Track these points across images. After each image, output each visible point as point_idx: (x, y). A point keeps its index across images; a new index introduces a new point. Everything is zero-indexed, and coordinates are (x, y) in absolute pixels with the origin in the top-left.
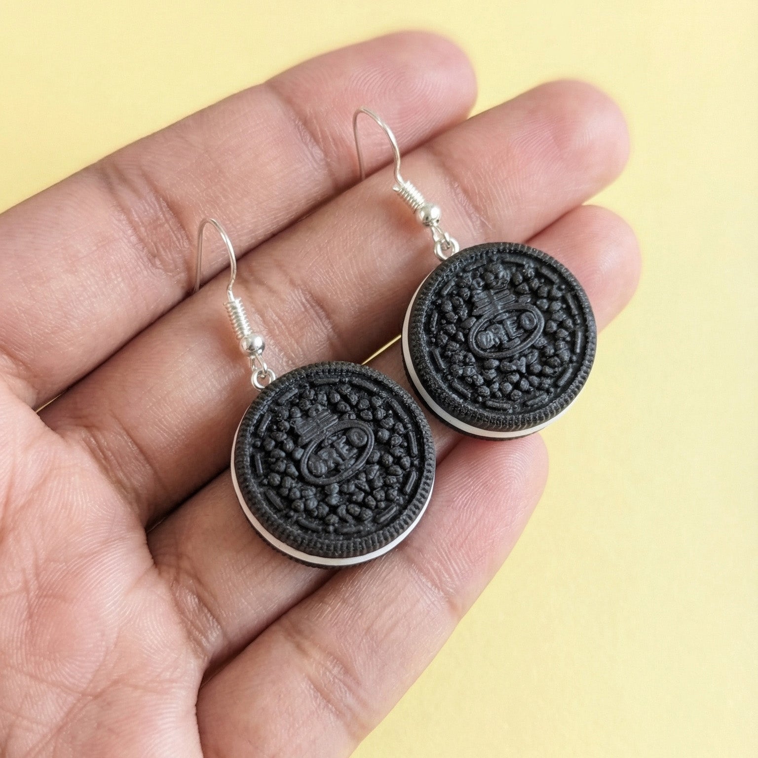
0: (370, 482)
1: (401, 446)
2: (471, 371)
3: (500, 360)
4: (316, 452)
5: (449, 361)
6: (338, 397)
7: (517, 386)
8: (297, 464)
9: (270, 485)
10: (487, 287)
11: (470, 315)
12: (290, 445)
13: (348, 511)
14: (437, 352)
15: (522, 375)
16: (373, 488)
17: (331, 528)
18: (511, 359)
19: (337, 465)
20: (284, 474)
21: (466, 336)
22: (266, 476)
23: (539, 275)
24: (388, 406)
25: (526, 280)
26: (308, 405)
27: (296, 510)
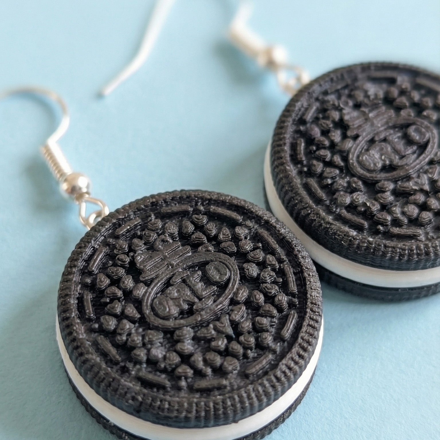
0: (235, 325)
1: (275, 282)
2: (361, 198)
3: (395, 181)
4: (163, 291)
5: (331, 190)
6: (191, 228)
7: (424, 207)
8: (138, 303)
9: (102, 331)
10: (357, 106)
11: (344, 136)
12: (129, 282)
13: (205, 361)
14: (313, 182)
15: (426, 193)
16: (238, 333)
17: (183, 383)
18: (408, 178)
19: (191, 304)
20: (121, 317)
21: (345, 159)
22: (98, 320)
23: (417, 87)
24: (256, 238)
25: (403, 92)
26: (154, 236)
27: (137, 362)
